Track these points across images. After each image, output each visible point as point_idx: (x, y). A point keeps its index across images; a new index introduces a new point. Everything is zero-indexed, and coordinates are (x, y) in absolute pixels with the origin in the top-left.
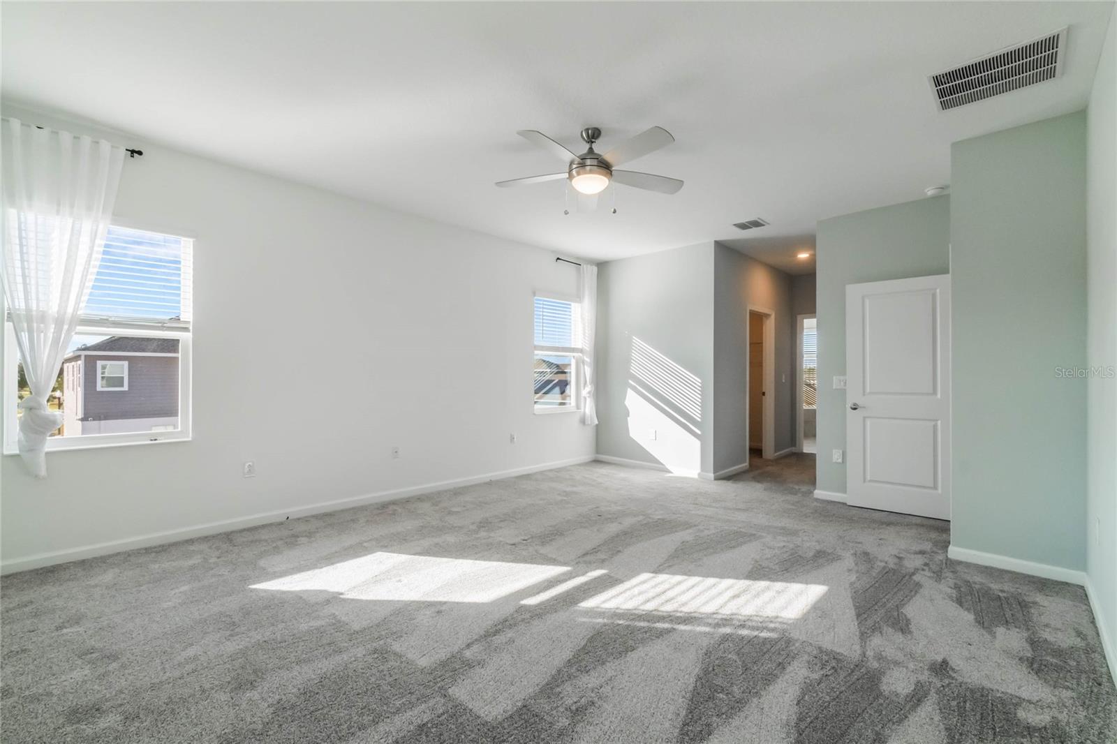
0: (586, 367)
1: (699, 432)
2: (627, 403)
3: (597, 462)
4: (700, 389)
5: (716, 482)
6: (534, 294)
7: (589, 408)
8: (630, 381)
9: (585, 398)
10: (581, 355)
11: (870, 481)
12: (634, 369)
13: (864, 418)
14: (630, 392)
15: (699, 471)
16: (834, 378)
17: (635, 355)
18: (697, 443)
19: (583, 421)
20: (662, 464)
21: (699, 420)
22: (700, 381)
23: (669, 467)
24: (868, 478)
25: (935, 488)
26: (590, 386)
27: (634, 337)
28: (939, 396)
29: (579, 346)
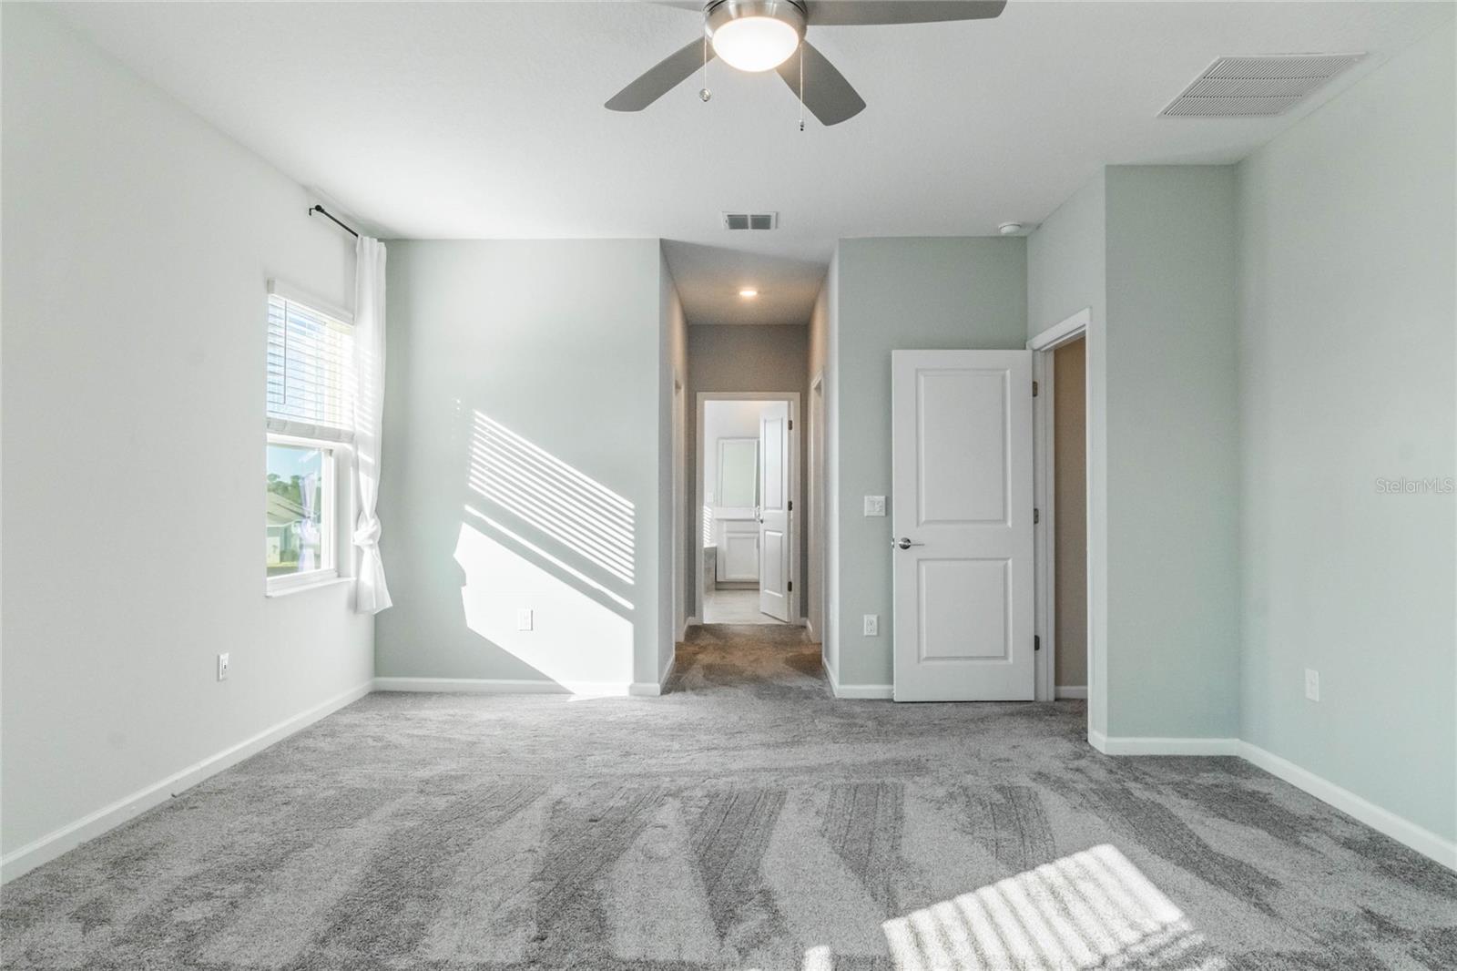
0: (362, 475)
1: (630, 606)
2: (459, 555)
3: (378, 695)
4: (632, 521)
5: (666, 697)
6: (269, 286)
7: (370, 574)
8: (468, 508)
9: (359, 551)
10: (349, 447)
11: (928, 659)
12: (479, 481)
13: (919, 560)
14: (467, 532)
15: (630, 681)
16: (866, 498)
17: (479, 451)
18: (626, 628)
19: (355, 604)
20: (549, 679)
21: (631, 582)
22: (632, 506)
23: (564, 682)
24: (924, 654)
25: (1005, 657)
26: (372, 522)
27: (478, 413)
28: (1010, 524)
29: (345, 425)
